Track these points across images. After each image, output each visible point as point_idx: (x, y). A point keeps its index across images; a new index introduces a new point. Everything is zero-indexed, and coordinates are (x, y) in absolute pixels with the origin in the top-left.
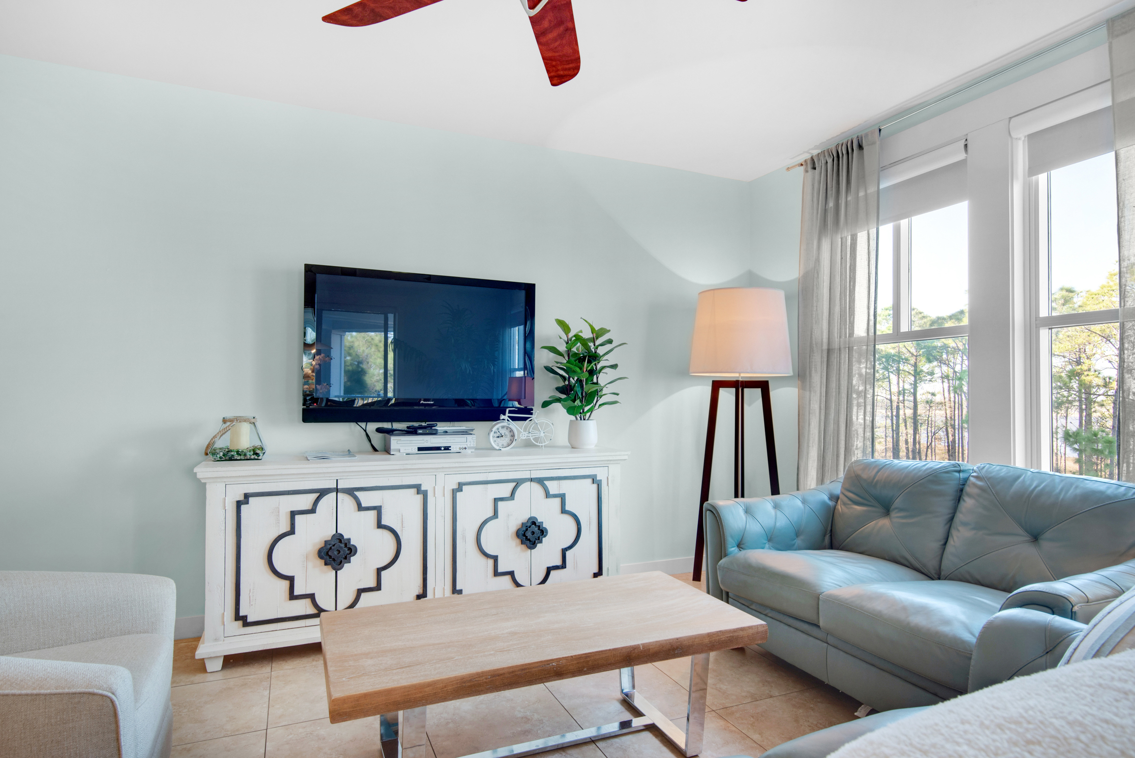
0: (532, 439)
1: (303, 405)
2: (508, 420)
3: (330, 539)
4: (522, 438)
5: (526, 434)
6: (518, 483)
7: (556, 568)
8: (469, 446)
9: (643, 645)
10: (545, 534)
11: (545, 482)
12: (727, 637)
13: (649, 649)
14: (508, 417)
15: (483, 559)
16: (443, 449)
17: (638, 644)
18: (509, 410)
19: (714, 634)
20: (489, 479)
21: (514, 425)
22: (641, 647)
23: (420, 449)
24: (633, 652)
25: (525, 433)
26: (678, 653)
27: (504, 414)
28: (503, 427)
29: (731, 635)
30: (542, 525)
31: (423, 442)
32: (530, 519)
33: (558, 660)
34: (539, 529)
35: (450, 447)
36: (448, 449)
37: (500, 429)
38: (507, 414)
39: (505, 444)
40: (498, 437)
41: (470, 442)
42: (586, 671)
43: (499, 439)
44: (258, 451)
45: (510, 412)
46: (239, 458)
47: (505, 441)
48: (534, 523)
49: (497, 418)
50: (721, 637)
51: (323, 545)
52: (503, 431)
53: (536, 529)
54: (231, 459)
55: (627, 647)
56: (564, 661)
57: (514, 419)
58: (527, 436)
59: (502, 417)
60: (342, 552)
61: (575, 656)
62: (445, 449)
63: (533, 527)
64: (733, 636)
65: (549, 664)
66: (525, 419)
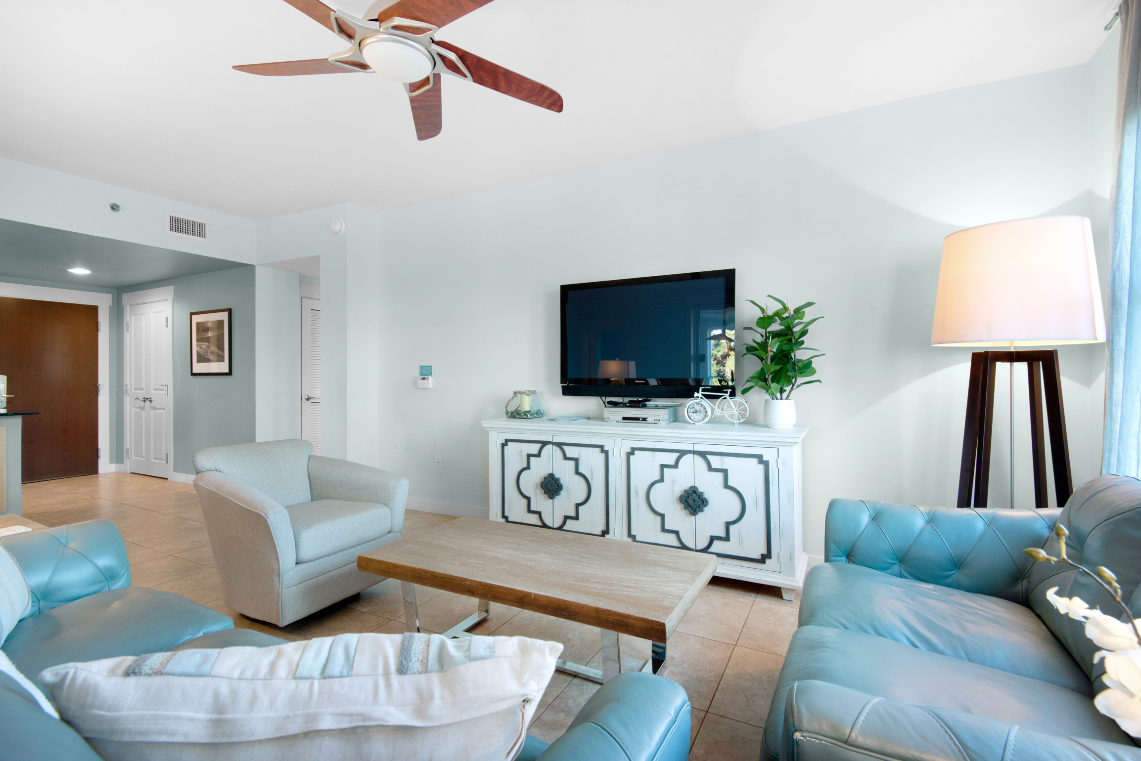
0: (726, 416)
1: (561, 383)
2: (701, 398)
3: (547, 476)
4: (715, 414)
5: (720, 411)
6: (683, 453)
7: (719, 538)
8: (662, 418)
9: (535, 594)
10: (705, 504)
11: (707, 456)
12: (616, 619)
13: (539, 600)
14: (702, 394)
15: (652, 516)
16: (641, 419)
17: (531, 593)
18: (702, 389)
19: (602, 611)
20: (656, 447)
21: (706, 402)
22: (533, 596)
23: (624, 419)
24: (525, 597)
25: (718, 410)
26: (565, 615)
27: (698, 392)
28: (698, 404)
29: (621, 619)
30: (703, 496)
31: (626, 413)
32: (692, 487)
33: (471, 581)
34: (699, 498)
35: (647, 418)
36: (645, 420)
37: (695, 405)
38: (700, 392)
39: (701, 419)
40: (694, 412)
41: (663, 415)
42: (489, 598)
43: (694, 414)
44: (527, 413)
45: (703, 390)
46: (518, 417)
47: (700, 417)
48: (695, 492)
49: (690, 395)
50: (609, 617)
51: (543, 480)
52: (698, 408)
53: (697, 498)
54: (514, 417)
55: (521, 591)
56: (475, 584)
57: (707, 397)
58: (721, 413)
59: (696, 394)
60: (553, 487)
61: (483, 582)
62: (643, 420)
63: (694, 495)
64: (622, 621)
65: (465, 582)
66: (718, 397)
